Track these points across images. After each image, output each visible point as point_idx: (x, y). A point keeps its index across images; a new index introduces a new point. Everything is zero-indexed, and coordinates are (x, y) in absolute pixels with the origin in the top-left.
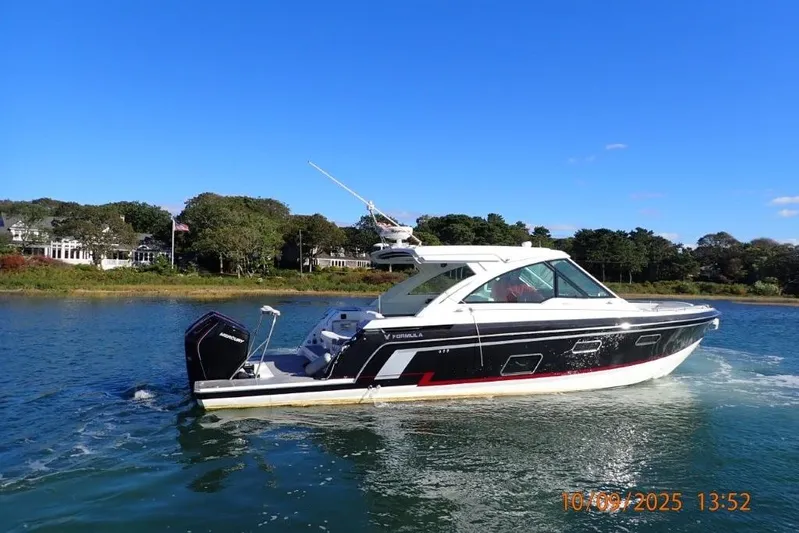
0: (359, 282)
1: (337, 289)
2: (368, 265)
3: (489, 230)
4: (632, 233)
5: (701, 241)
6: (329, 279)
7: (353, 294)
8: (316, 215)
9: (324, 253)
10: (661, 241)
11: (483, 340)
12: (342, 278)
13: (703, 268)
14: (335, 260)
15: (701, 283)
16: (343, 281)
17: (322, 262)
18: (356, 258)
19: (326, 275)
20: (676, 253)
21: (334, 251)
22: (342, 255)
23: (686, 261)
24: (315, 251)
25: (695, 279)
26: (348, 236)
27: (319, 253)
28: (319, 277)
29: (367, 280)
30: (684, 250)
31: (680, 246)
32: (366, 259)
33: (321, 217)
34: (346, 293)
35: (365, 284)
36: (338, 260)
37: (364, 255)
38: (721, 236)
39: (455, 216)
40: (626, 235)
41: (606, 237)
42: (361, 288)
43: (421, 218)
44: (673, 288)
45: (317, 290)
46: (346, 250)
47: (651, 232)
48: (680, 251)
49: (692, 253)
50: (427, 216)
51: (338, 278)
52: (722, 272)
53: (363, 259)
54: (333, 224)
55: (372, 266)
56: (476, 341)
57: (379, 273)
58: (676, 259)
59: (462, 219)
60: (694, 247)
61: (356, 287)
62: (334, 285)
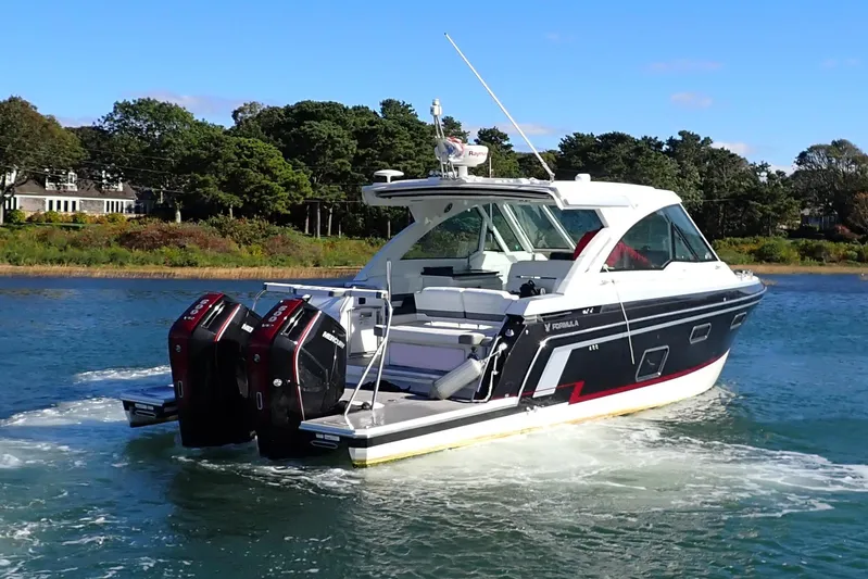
0: (108, 244)
1: (60, 261)
2: (129, 209)
3: (388, 134)
4: (671, 142)
5: (802, 158)
6: (43, 238)
7: (99, 272)
8: (13, 100)
9: (32, 184)
10: (726, 159)
11: (634, 326)
12: (73, 236)
13: (807, 212)
14: (55, 199)
15: (802, 242)
16: (75, 244)
17: (26, 203)
18: (103, 194)
19: (34, 231)
20: (756, 181)
21: (54, 179)
22: (71, 186)
23: (773, 197)
24: (11, 179)
25: (791, 234)
26: (84, 144)
27: (19, 183)
28: (21, 235)
29: (127, 239)
30: (770, 176)
31: (764, 167)
32: (124, 195)
33: (25, 105)
34: (80, 270)
35: (123, 250)
36: (63, 199)
37: (120, 187)
38: (839, 146)
39: (317, 105)
40: (660, 145)
41: (622, 150)
42: (113, 258)
43: (241, 110)
44: (750, 252)
45: (15, 261)
46: (80, 175)
47: (707, 141)
48: (763, 178)
49: (785, 181)
50: (253, 105)
51: (61, 236)
52: (843, 220)
53: (117, 195)
54: (52, 120)
55: (137, 210)
56: (623, 329)
57: (153, 226)
58: (755, 193)
59: (331, 111)
60: (790, 169)
61: (103, 253)
62: (54, 252)
